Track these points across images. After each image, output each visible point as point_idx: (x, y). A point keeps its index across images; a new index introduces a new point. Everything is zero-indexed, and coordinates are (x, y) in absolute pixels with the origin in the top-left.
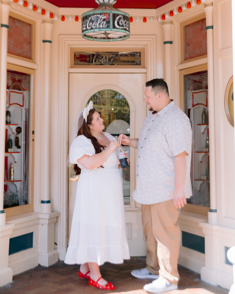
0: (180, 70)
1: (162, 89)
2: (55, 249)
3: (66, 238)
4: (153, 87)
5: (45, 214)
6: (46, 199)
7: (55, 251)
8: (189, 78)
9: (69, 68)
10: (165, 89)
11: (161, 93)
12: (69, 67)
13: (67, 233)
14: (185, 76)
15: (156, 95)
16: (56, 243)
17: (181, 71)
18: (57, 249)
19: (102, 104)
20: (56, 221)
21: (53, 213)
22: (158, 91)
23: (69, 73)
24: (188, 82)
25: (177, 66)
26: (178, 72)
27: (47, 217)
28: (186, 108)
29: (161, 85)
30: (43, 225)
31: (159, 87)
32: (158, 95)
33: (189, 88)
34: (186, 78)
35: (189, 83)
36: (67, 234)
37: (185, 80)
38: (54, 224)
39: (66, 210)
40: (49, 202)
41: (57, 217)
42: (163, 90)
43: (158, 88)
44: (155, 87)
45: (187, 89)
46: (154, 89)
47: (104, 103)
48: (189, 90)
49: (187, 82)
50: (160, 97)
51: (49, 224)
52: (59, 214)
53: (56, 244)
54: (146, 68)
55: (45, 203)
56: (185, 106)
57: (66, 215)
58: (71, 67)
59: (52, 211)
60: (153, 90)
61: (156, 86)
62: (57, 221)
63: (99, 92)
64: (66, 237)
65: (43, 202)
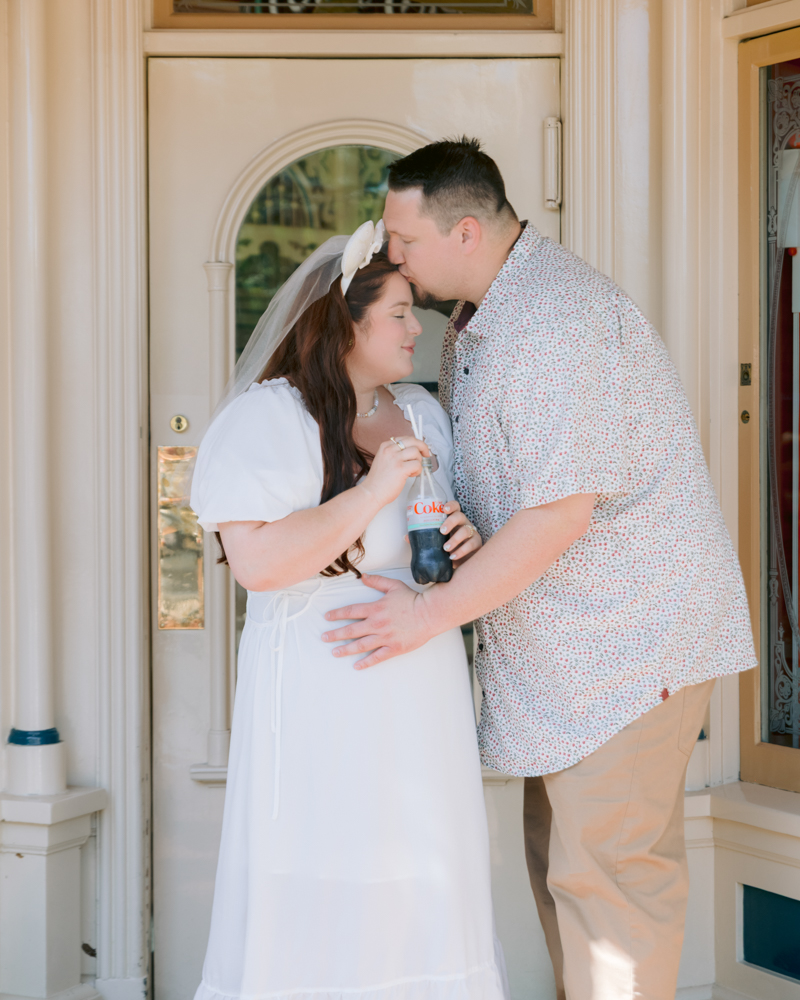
0: (745, 40)
1: (477, 196)
2: (84, 977)
3: (143, 923)
4: (428, 191)
5: (33, 798)
6: (36, 723)
7: (87, 987)
8: (791, 84)
9: (145, 31)
10: (491, 196)
11: (473, 217)
12: (149, 23)
13: (148, 892)
14: (771, 72)
15: (449, 231)
16: (93, 946)
17: (750, 43)
18: (95, 976)
19: (317, 223)
20: (88, 832)
21: (75, 795)
22: (458, 212)
23: (148, 57)
24: (784, 101)
25: (726, 17)
26: (734, 48)
27: (44, 813)
28: (772, 246)
29: (472, 179)
30: (19, 855)
31: (462, 190)
32: (456, 233)
33: (793, 138)
34: (776, 84)
35: (791, 111)
36: (148, 901)
37: (768, 91)
38: (77, 851)
39: (143, 780)
40: (50, 737)
41: (97, 815)
42: (481, 205)
43: (455, 197)
44: (441, 190)
45: (776, 145)
46: (433, 200)
47: (327, 218)
48: (789, 147)
49: (781, 106)
50: (468, 242)
51: (53, 851)
52: (105, 796)
53: (90, 951)
54: (562, 32)
55: (32, 743)
56: (768, 234)
57: (143, 804)
58: (159, 26)
59: (70, 786)
60: (430, 206)
61: (444, 187)
62: (94, 836)
63: (302, 164)
64: (143, 914)
65: (19, 738)
